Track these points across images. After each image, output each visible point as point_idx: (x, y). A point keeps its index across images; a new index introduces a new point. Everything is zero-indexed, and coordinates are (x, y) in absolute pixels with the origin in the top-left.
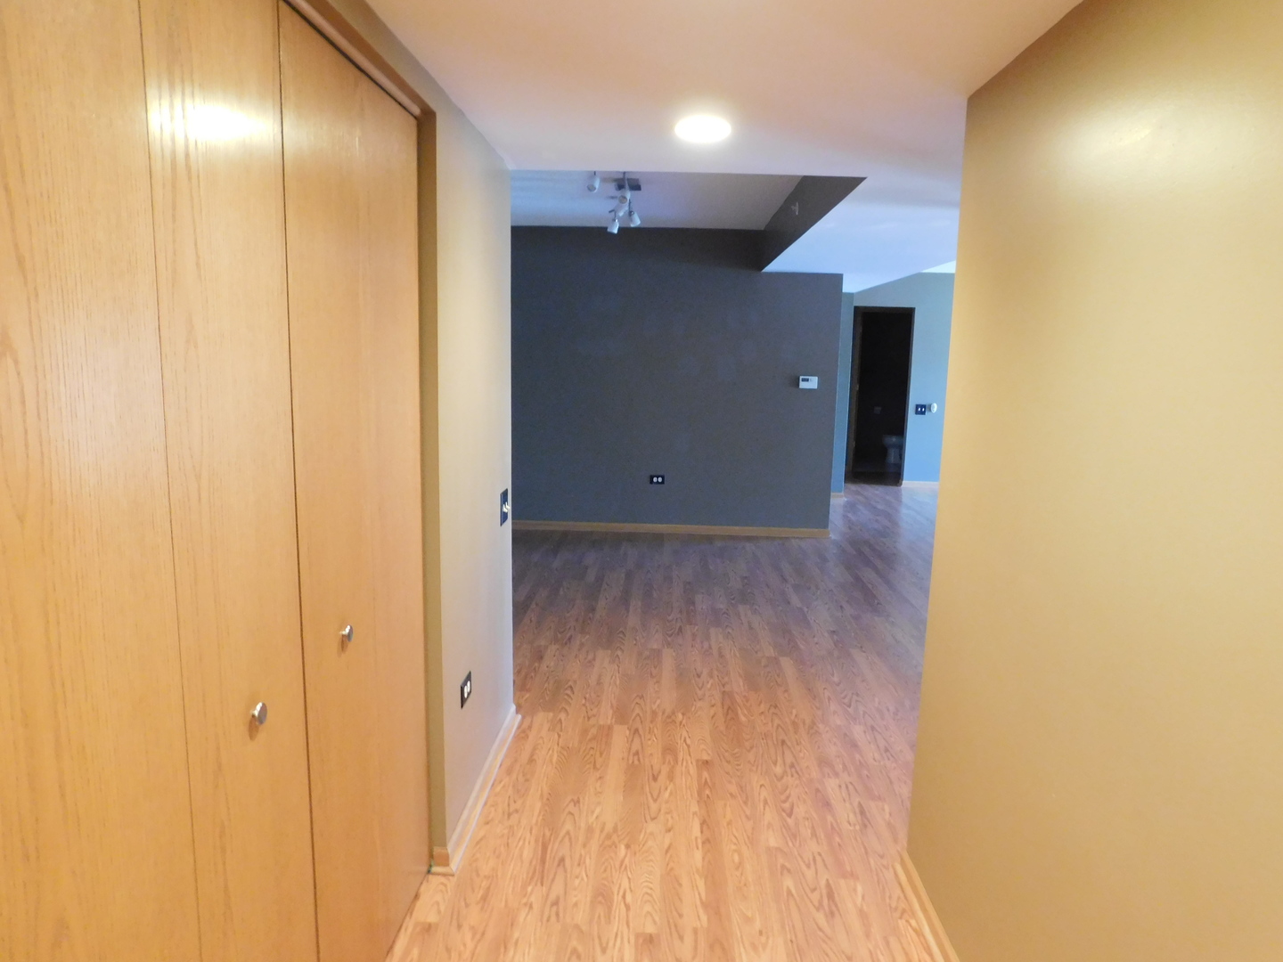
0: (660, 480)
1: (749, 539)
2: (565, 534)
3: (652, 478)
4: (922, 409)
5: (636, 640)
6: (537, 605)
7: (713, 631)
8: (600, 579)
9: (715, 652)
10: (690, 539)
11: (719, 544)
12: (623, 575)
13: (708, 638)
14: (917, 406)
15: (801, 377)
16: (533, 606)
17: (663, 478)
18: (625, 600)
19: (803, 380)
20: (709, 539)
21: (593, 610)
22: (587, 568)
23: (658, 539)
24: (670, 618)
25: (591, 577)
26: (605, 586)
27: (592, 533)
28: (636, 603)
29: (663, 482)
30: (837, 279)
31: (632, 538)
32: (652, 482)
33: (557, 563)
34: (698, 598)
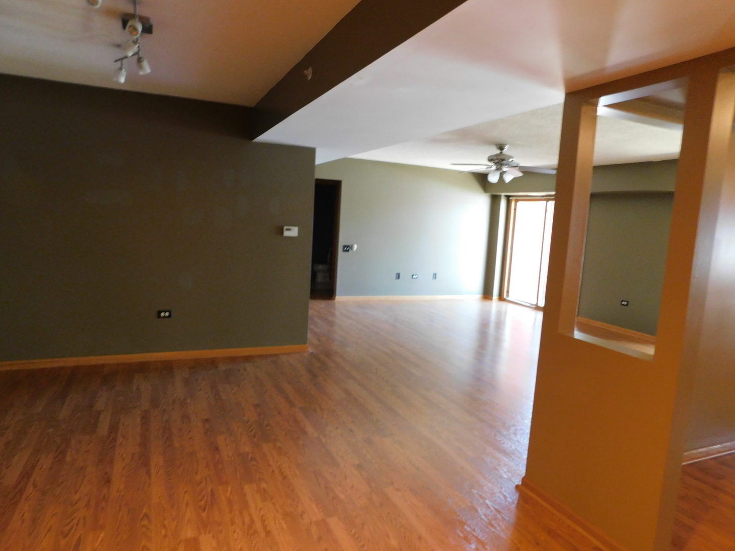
0: (167, 314)
1: (247, 359)
2: (75, 370)
3: (160, 312)
4: (347, 248)
5: (164, 526)
6: (35, 485)
7: (247, 489)
8: (114, 429)
9: (258, 526)
10: (196, 366)
11: (222, 367)
12: (139, 420)
13: (245, 505)
14: (344, 247)
15: (285, 228)
16: (30, 489)
17: (170, 312)
18: (144, 460)
19: (287, 230)
20: (213, 363)
21: (108, 481)
22: (99, 413)
23: (168, 368)
24: (198, 478)
25: (103, 429)
26: (120, 439)
27: (103, 365)
28: (157, 461)
29: (169, 316)
30: (310, 153)
31: (142, 368)
32: (159, 316)
33: (65, 412)
34: (221, 440)
